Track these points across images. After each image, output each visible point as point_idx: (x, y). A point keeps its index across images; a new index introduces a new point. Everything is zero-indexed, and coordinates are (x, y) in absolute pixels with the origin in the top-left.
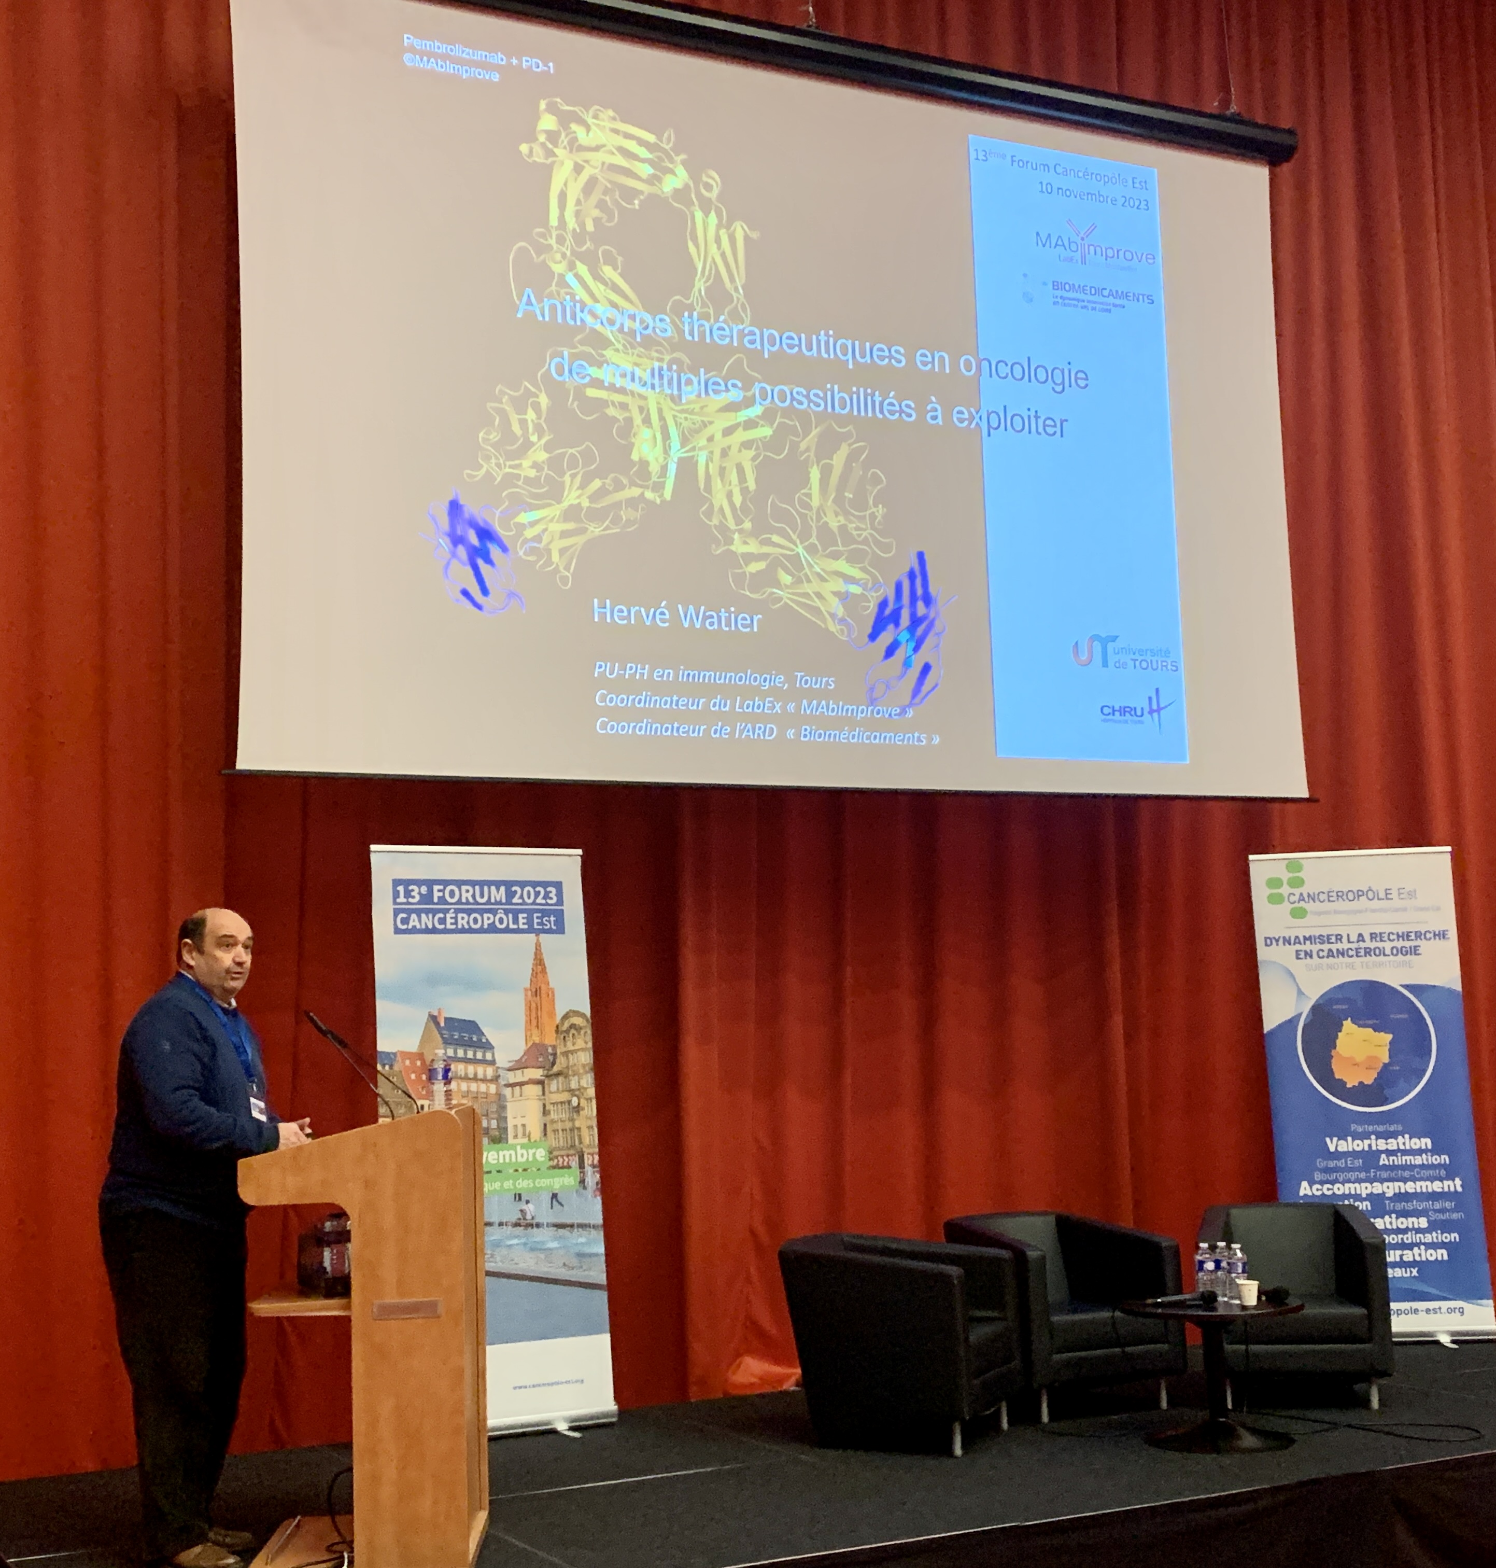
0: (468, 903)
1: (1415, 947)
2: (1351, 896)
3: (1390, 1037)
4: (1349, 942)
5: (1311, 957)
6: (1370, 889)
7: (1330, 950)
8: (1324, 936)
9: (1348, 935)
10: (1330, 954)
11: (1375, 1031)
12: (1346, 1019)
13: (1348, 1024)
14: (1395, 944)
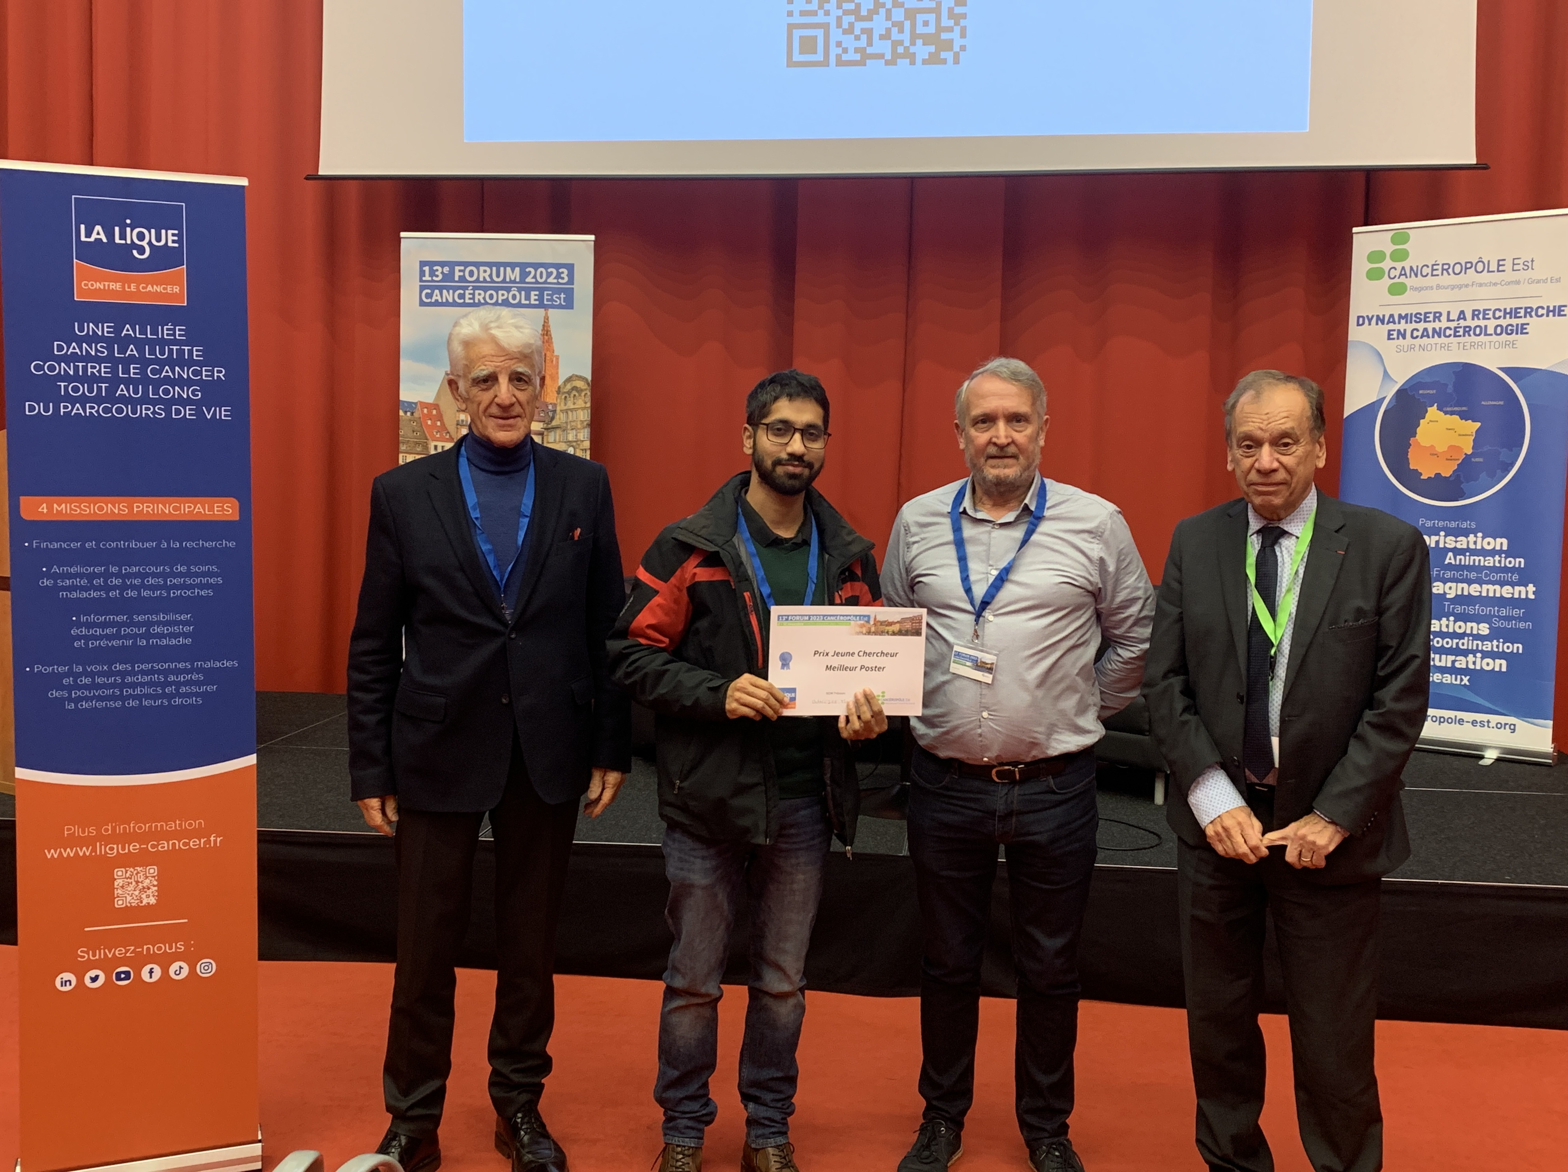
0: (485, 281)
1: (1523, 325)
2: (1458, 269)
3: (1478, 424)
4: (1449, 320)
5: (1404, 338)
6: (1480, 261)
7: (1425, 330)
8: (1421, 314)
9: (1449, 313)
10: (1425, 334)
11: (1462, 419)
12: (1433, 406)
13: (1433, 412)
14: (1502, 322)
